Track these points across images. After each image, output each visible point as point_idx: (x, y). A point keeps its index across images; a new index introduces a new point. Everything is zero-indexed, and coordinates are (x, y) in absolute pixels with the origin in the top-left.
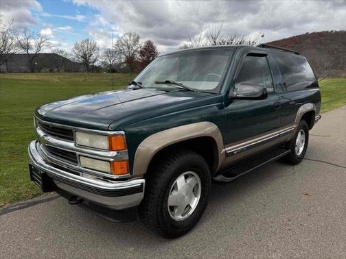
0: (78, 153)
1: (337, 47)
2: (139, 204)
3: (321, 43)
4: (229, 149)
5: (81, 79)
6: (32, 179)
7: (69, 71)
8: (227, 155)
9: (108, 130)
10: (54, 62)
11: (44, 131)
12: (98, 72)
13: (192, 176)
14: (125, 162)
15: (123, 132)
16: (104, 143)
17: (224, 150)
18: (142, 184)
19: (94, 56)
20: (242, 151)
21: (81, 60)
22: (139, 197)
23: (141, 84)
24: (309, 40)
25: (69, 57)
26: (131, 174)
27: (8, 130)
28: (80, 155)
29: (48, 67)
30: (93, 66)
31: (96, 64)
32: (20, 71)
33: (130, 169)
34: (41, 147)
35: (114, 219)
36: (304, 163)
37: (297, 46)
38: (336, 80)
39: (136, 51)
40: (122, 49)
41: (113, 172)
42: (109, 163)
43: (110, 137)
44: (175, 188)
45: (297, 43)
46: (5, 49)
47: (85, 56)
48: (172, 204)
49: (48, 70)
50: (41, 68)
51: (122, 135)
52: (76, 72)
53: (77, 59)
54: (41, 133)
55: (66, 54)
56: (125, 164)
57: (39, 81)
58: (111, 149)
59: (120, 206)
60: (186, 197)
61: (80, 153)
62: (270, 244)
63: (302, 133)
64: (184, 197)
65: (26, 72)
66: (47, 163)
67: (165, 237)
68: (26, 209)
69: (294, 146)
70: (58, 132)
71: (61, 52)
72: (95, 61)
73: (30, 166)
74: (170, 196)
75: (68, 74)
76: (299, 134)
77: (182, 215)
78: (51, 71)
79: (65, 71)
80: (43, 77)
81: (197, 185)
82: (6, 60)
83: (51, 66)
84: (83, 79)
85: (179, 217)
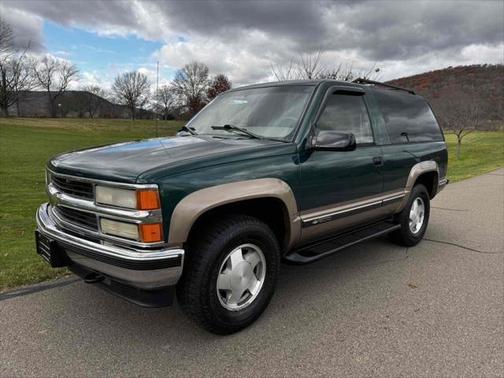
0: (98, 214)
1: (493, 88)
2: (175, 283)
3: (469, 82)
4: (306, 217)
5: (123, 128)
6: (39, 251)
7: (107, 116)
8: (304, 225)
9: (136, 183)
10: (86, 103)
11: (57, 188)
12: (148, 118)
13: (253, 250)
14: (158, 226)
15: (156, 186)
16: (130, 200)
17: (299, 218)
18: (180, 255)
19: (143, 96)
20: (325, 221)
21: (124, 101)
22: (176, 272)
23: (193, 129)
24: (452, 78)
25: (107, 97)
26: (166, 241)
27: (16, 197)
28: (101, 217)
29: (76, 111)
30: (141, 110)
31: (146, 107)
32: (37, 116)
33: (165, 236)
34: (53, 210)
35: (142, 301)
36: (423, 245)
37: (435, 85)
38: (491, 134)
39: (203, 89)
40: (182, 86)
41: (142, 238)
42: (136, 227)
43: (138, 192)
44: (228, 265)
45: (435, 82)
46: (16, 85)
47: (130, 96)
48: (223, 287)
49: (76, 114)
50: (67, 112)
51: (154, 190)
52: (116, 117)
53: (118, 99)
54: (53, 191)
55: (103, 92)
56: (157, 229)
57: (63, 129)
58: (139, 208)
59: (149, 283)
60: (243, 279)
61: (102, 215)
62: (356, 345)
63: (419, 203)
64: (241, 278)
65: (44, 117)
66: (58, 228)
67: (211, 332)
68: (30, 296)
69: (407, 220)
70: (75, 188)
71: (97, 89)
72: (144, 102)
73: (37, 233)
74: (221, 277)
75: (104, 122)
76: (415, 203)
77: (239, 304)
78: (81, 116)
79: (100, 116)
80: (68, 124)
81: (260, 263)
82: (17, 100)
83: (82, 109)
84: (126, 127)
85: (233, 306)
